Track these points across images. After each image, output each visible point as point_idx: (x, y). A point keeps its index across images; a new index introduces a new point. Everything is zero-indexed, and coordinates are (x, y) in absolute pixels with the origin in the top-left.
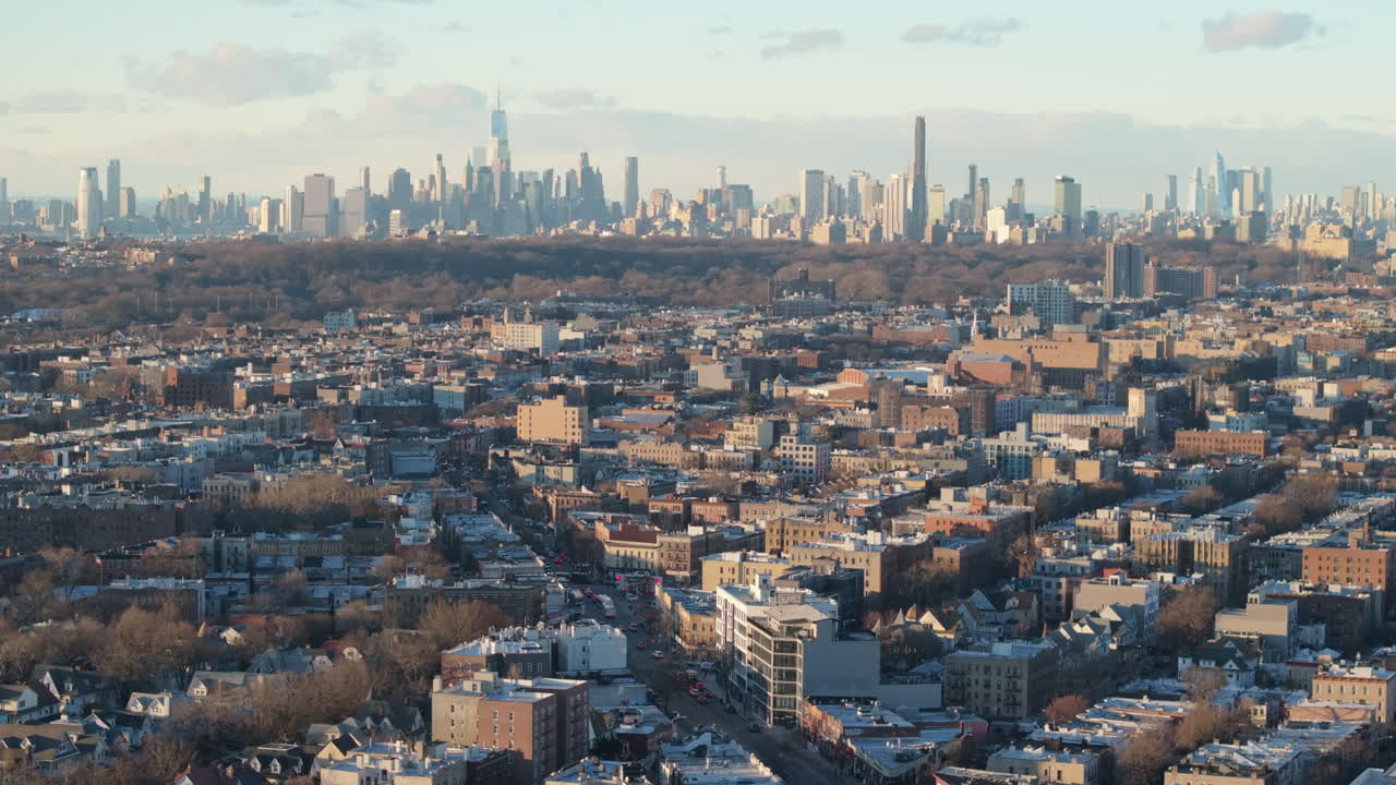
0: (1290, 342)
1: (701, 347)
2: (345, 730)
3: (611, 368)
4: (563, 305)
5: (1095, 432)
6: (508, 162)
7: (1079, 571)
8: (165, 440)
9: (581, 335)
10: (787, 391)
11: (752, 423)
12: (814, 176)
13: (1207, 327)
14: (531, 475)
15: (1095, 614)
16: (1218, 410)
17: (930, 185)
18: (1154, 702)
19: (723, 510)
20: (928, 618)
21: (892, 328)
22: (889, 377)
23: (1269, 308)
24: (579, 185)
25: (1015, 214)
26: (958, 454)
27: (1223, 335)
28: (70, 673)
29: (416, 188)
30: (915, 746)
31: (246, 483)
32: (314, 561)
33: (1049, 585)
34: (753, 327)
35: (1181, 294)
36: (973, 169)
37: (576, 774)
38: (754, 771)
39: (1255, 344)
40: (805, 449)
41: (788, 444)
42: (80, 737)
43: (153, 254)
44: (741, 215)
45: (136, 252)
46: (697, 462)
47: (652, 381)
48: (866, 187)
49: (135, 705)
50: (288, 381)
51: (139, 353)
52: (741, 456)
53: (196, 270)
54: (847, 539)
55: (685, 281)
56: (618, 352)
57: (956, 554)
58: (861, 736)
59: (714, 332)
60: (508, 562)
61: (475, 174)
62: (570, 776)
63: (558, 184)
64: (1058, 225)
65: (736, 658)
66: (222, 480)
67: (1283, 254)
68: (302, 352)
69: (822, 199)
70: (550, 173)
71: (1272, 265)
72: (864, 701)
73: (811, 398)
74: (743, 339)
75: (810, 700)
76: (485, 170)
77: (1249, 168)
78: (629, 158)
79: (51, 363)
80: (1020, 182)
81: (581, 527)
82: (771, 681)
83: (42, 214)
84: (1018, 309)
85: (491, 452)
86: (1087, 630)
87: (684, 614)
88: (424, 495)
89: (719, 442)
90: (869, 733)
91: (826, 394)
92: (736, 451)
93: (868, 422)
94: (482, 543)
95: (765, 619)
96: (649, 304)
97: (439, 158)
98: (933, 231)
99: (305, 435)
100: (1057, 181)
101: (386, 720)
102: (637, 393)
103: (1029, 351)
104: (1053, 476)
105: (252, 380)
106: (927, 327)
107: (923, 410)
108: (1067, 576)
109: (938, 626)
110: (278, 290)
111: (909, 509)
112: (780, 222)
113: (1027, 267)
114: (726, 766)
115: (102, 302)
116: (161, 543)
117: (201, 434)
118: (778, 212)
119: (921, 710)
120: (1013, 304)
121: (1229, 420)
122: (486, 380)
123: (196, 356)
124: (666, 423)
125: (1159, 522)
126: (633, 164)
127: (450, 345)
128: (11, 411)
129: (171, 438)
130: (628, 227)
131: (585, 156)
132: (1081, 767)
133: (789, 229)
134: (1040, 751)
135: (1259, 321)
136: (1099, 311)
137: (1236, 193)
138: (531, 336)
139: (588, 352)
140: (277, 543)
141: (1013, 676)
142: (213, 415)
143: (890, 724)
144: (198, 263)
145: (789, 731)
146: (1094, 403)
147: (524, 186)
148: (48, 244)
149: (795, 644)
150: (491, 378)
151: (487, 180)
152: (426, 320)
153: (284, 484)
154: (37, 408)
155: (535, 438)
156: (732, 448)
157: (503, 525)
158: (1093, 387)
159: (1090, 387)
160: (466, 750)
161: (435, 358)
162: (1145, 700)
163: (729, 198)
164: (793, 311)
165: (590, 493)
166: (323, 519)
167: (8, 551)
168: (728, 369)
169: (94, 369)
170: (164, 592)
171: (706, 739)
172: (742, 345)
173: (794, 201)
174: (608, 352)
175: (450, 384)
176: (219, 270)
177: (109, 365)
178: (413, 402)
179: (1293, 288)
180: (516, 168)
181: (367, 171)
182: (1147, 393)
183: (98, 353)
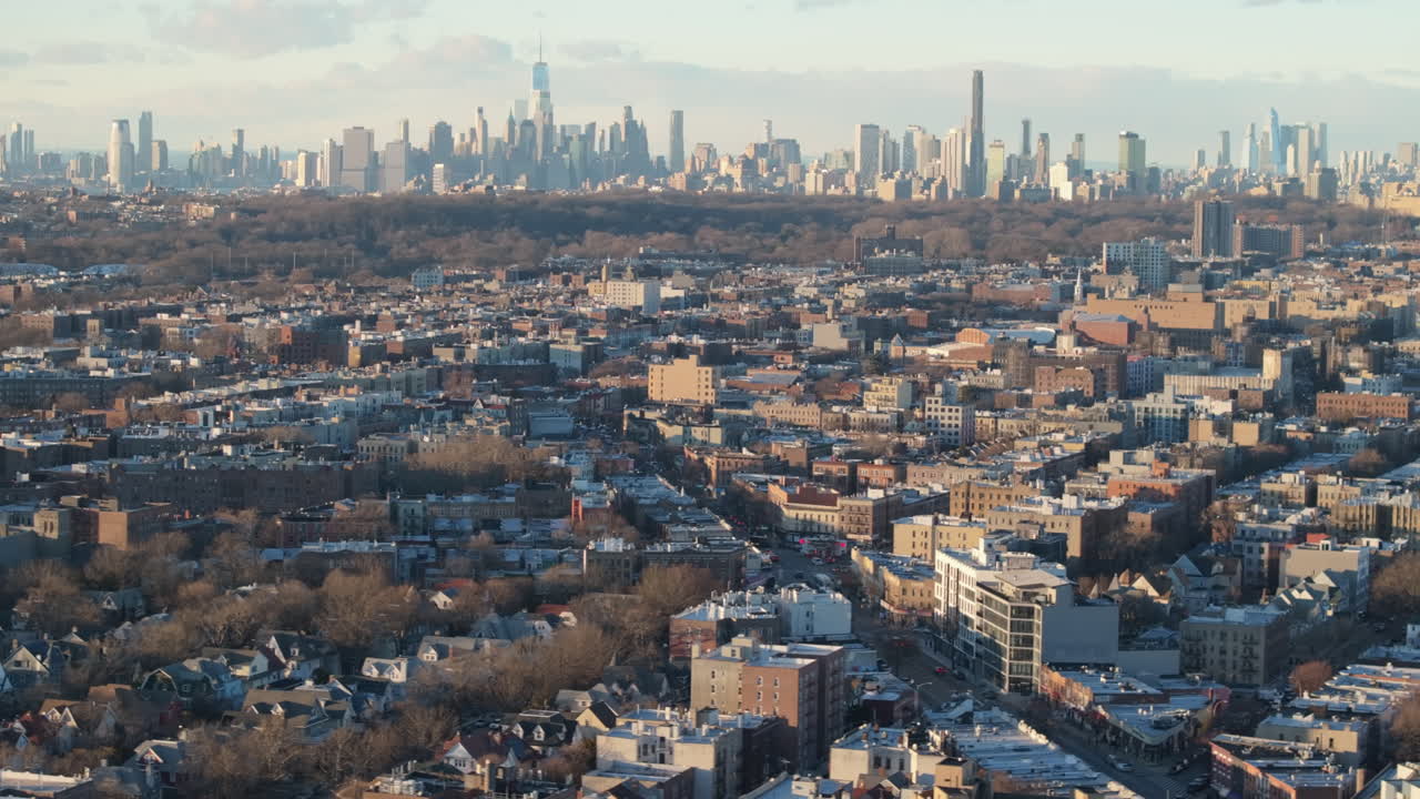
0: (1405, 302)
1: (806, 305)
2: (595, 695)
3: (720, 327)
4: (649, 262)
5: (1234, 394)
6: (551, 115)
7: (1281, 536)
8: (303, 399)
9: (681, 293)
10: (905, 351)
11: (891, 383)
12: (870, 132)
13: (1312, 287)
14: (677, 436)
15: (1309, 580)
16: (1352, 373)
17: (987, 141)
18: (1398, 670)
19: (890, 472)
20: (1141, 583)
21: (992, 287)
22: (1012, 338)
23: (1369, 268)
24: (623, 139)
25: (1076, 170)
26: (1113, 416)
27: (1329, 295)
28: (294, 639)
29: (457, 142)
30: (1168, 713)
31: (403, 444)
32: (491, 524)
33: (1250, 550)
34: (854, 285)
35: (1269, 253)
36: (1026, 125)
37: (859, 740)
38: (1025, 738)
39: (1370, 305)
40: (950, 410)
41: (933, 406)
42: (327, 703)
43: (212, 209)
44: (792, 169)
45: (194, 207)
46: (841, 423)
47: (765, 341)
48: (922, 141)
49: (370, 670)
50: (400, 339)
51: (237, 310)
52: (887, 417)
53: (257, 224)
54: (1045, 503)
55: (760, 239)
56: (725, 311)
57: (1147, 518)
58: (1111, 703)
59: (815, 291)
60: (694, 525)
61: (517, 128)
62: (853, 743)
63: (602, 139)
64: (1122, 180)
65: (961, 624)
66: (378, 441)
67: (1361, 212)
68: (402, 309)
69: (877, 155)
70: (593, 125)
71: (1352, 223)
72: (1102, 667)
73: (932, 359)
74: (847, 297)
75: (1050, 666)
76: (528, 124)
77: (1303, 124)
78: (674, 112)
79: (151, 321)
80: (1080, 138)
81: (752, 490)
82: (1007, 647)
83: (73, 167)
84: (1115, 267)
85: (626, 412)
86: (1306, 596)
87: (893, 580)
88: (584, 456)
89: (859, 403)
90: (1119, 700)
91: (946, 354)
92: (879, 412)
93: (1000, 383)
94: (657, 505)
95: (996, 584)
96: (737, 261)
97: (480, 111)
98: (1001, 188)
99: (441, 395)
100: (1121, 136)
101: (634, 687)
102: (754, 352)
103: (1146, 311)
104: (1213, 440)
105: (363, 338)
106: (1027, 287)
107: (1057, 371)
108: (1268, 540)
109: (1152, 592)
110: (350, 246)
111: (1079, 472)
112: (835, 178)
113: (1104, 225)
114: (996, 734)
115: (174, 259)
116: (338, 505)
117: (337, 394)
118: (832, 167)
119: (1163, 677)
120: (1109, 262)
121: (1365, 382)
122: (598, 339)
123: (296, 313)
124: (795, 383)
125: (1347, 487)
126: (678, 117)
127: (549, 303)
128: (132, 370)
129: (309, 397)
130: (678, 182)
131: (629, 110)
132: (1355, 735)
133: (843, 184)
134: (1310, 718)
135: (1362, 282)
136: (1198, 270)
137: (1290, 150)
138: (631, 294)
139: (695, 310)
140: (449, 505)
141: (1250, 642)
142: (340, 375)
143: (1139, 691)
144: (260, 218)
145: (1028, 698)
146: (1224, 364)
147: (567, 140)
148: (101, 198)
149: (1033, 609)
150: (602, 337)
151: (529, 132)
152: (512, 277)
153: (443, 445)
154: (156, 366)
155: (667, 398)
156: (874, 409)
157: (672, 488)
158: (1222, 347)
159: (1219, 348)
160: (740, 717)
161: (539, 316)
162: (1389, 667)
163: (781, 152)
164: (885, 270)
165: (752, 455)
166: (490, 480)
167: (187, 513)
168: (844, 329)
169: (197, 327)
170: (361, 555)
171: (968, 706)
172: (846, 303)
173: (848, 156)
174: (713, 310)
175: (566, 343)
176: (284, 225)
177: (209, 322)
178: (530, 362)
179: (1381, 247)
180: (558, 122)
181: (406, 125)
182: (1283, 355)
183: (193, 310)
